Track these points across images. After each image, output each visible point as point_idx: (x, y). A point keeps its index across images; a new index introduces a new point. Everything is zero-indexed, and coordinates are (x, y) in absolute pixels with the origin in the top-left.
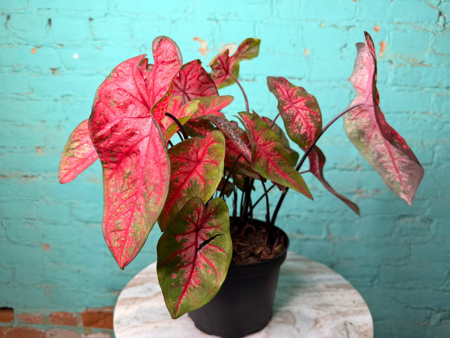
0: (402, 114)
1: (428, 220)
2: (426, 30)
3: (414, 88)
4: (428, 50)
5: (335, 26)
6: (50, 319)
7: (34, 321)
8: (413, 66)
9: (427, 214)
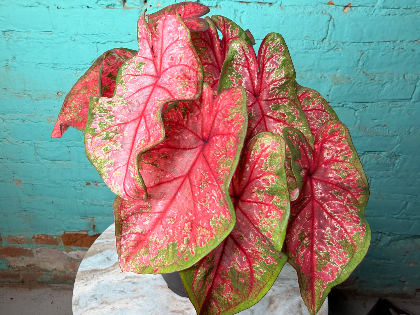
1: (395, 156)
6: (33, 240)
7: (19, 242)
9: (394, 150)
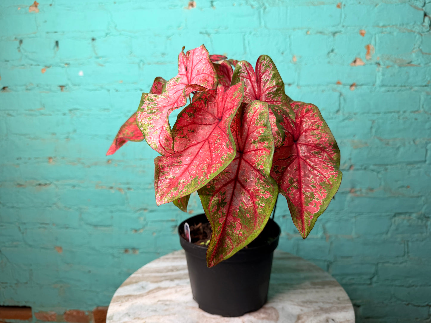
0: (393, 114)
1: (425, 217)
2: (412, 31)
3: (403, 88)
4: (415, 50)
5: (321, 33)
6: (64, 317)
7: (50, 319)
8: (400, 67)
9: (423, 211)
